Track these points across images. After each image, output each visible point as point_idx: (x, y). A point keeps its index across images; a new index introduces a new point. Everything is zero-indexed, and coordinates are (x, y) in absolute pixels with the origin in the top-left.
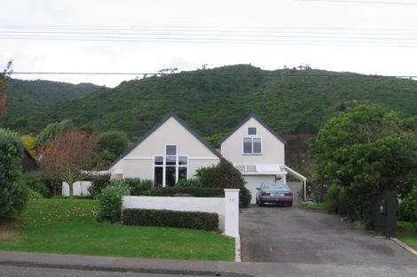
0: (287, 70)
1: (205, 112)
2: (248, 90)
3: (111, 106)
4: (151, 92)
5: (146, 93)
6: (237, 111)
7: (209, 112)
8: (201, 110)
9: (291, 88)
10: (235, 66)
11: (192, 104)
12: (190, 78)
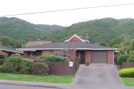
0: (124, 19)
1: (103, 33)
2: (113, 26)
3: (72, 32)
4: (83, 27)
5: (82, 27)
6: (112, 33)
7: (104, 33)
8: (101, 32)
9: (128, 25)
10: (107, 18)
11: (98, 31)
12: (94, 22)
